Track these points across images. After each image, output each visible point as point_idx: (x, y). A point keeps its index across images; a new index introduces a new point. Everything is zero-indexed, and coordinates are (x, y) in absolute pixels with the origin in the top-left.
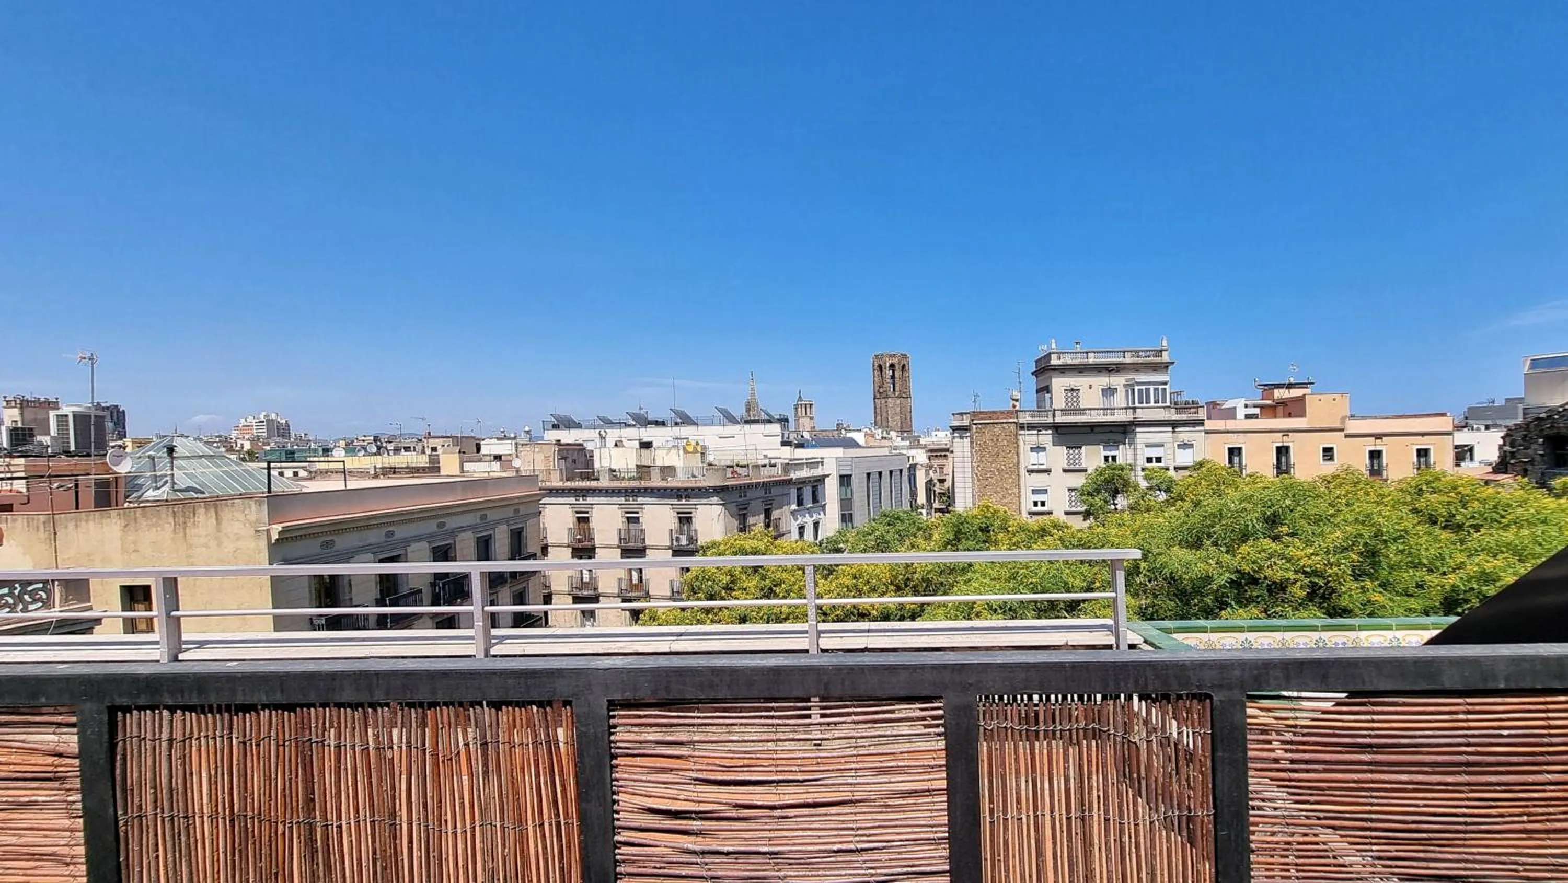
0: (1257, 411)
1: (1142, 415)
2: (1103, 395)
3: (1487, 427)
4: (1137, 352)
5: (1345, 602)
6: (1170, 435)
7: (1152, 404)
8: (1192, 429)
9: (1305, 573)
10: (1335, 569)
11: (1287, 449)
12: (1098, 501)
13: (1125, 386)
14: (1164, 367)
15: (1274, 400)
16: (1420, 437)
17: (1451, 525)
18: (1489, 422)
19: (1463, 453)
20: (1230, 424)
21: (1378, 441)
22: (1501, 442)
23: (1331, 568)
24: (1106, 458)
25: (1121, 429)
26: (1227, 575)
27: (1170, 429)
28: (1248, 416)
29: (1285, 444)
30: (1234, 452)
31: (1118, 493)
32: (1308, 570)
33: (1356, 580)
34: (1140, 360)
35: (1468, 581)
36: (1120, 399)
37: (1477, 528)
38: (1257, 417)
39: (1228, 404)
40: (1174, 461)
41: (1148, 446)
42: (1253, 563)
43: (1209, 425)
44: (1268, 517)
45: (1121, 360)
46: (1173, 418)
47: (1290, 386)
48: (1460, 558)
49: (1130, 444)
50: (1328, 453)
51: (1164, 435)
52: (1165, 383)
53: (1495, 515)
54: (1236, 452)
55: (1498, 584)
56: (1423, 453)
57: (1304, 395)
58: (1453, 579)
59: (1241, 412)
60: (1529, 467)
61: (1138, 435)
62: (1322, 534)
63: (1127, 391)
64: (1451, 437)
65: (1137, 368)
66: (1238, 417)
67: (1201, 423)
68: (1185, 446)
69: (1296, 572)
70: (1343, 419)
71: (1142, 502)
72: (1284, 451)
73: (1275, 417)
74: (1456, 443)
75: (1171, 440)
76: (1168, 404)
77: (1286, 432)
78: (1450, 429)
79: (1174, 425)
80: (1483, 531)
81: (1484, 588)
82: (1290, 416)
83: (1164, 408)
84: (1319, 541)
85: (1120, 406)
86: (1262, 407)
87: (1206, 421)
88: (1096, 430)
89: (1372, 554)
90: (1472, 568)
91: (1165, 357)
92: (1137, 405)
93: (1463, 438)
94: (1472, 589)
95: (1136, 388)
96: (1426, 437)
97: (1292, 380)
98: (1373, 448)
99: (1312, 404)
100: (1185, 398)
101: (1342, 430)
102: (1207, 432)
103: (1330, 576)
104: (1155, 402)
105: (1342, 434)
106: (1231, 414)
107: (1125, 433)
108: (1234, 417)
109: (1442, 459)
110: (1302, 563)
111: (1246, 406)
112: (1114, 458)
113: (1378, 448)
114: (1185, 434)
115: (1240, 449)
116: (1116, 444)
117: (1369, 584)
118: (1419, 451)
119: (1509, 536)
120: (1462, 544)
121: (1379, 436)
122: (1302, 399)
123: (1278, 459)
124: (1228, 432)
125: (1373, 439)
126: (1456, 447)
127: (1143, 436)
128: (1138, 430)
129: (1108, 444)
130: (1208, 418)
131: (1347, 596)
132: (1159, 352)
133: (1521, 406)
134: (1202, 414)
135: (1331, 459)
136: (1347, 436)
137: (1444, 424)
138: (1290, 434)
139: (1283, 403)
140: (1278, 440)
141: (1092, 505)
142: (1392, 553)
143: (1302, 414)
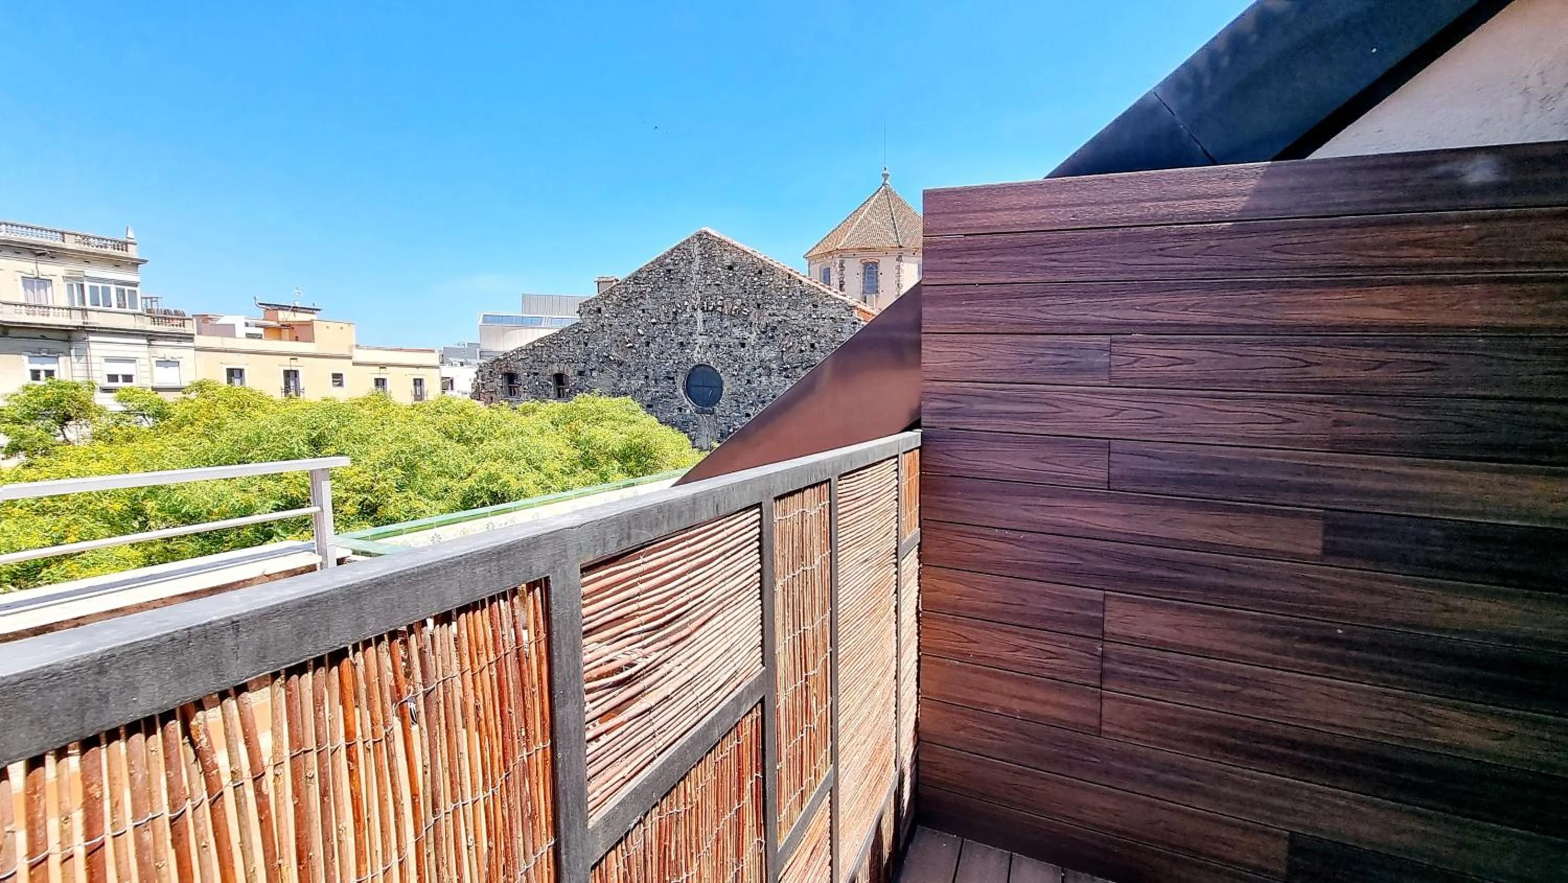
0: (260, 331)
1: (95, 319)
2: (25, 286)
3: (462, 364)
4: (85, 237)
5: (391, 512)
6: (145, 348)
7: (114, 307)
8: (175, 344)
9: (354, 490)
10: (383, 484)
11: (296, 373)
12: (33, 430)
13: (65, 278)
14: (135, 264)
15: (278, 322)
16: (415, 369)
17: (463, 440)
18: (462, 360)
19: (448, 384)
20: (228, 343)
21: (382, 370)
22: (475, 376)
23: (378, 483)
24: (35, 375)
25: (64, 336)
26: (273, 502)
27: (145, 341)
28: (249, 336)
29: (294, 368)
30: (234, 374)
31: (69, 418)
32: (358, 487)
33: (401, 491)
34: (91, 249)
35: (480, 482)
36: (59, 294)
37: (481, 440)
38: (260, 338)
39: (225, 320)
40: (152, 381)
41: (108, 360)
42: (301, 486)
43: (200, 341)
44: (314, 439)
45: (59, 243)
46: (148, 329)
47: (295, 309)
48: (472, 464)
49: (78, 356)
50: (338, 379)
51: (138, 349)
52: (135, 285)
53: (492, 431)
54: (237, 374)
55: (500, 481)
56: (418, 382)
57: (312, 321)
58: (470, 482)
59: (241, 331)
60: (494, 395)
61: (92, 345)
62: (367, 453)
63: (70, 286)
64: (437, 370)
65: (86, 258)
66: (238, 335)
67: (190, 337)
68: (165, 363)
69: (347, 490)
70: (351, 348)
71: (115, 430)
72: (292, 375)
73: (280, 339)
74: (444, 375)
75: (146, 355)
76: (139, 311)
77: (294, 356)
78: (437, 363)
79: (151, 337)
80: (485, 442)
81: (491, 486)
82: (297, 339)
83: (134, 314)
84: (364, 459)
85: (57, 304)
86: (266, 327)
87: (196, 337)
88: (12, 332)
89: (410, 468)
90: (481, 473)
91: (133, 252)
92: (88, 305)
93: (447, 371)
94: (483, 488)
95: (87, 285)
96: (421, 369)
97: (297, 304)
98: (378, 376)
99: (318, 328)
100: (163, 305)
101: (350, 358)
102: (197, 349)
103: (377, 491)
104: (119, 306)
105: (350, 362)
106: (229, 331)
107: (69, 341)
108: (233, 335)
109: (432, 388)
110: (352, 481)
111: (247, 325)
112: (50, 373)
113: (382, 376)
114: (165, 350)
115: (241, 371)
116: (54, 355)
117: (411, 494)
118: (415, 380)
119: (502, 445)
120: (472, 453)
121: (383, 366)
122: (309, 324)
123: (287, 383)
124: (226, 351)
125: (378, 368)
126: (443, 378)
127: (98, 348)
128: (91, 338)
129: (35, 354)
130: (198, 334)
131: (392, 507)
132: (124, 245)
133: (478, 350)
134: (190, 328)
135: (341, 385)
136: (354, 364)
137: (434, 359)
138: (299, 358)
139: (288, 326)
140: (287, 364)
141: (22, 437)
142: (427, 467)
143: (311, 339)
